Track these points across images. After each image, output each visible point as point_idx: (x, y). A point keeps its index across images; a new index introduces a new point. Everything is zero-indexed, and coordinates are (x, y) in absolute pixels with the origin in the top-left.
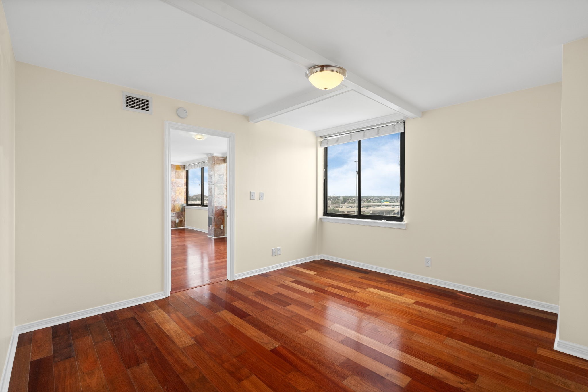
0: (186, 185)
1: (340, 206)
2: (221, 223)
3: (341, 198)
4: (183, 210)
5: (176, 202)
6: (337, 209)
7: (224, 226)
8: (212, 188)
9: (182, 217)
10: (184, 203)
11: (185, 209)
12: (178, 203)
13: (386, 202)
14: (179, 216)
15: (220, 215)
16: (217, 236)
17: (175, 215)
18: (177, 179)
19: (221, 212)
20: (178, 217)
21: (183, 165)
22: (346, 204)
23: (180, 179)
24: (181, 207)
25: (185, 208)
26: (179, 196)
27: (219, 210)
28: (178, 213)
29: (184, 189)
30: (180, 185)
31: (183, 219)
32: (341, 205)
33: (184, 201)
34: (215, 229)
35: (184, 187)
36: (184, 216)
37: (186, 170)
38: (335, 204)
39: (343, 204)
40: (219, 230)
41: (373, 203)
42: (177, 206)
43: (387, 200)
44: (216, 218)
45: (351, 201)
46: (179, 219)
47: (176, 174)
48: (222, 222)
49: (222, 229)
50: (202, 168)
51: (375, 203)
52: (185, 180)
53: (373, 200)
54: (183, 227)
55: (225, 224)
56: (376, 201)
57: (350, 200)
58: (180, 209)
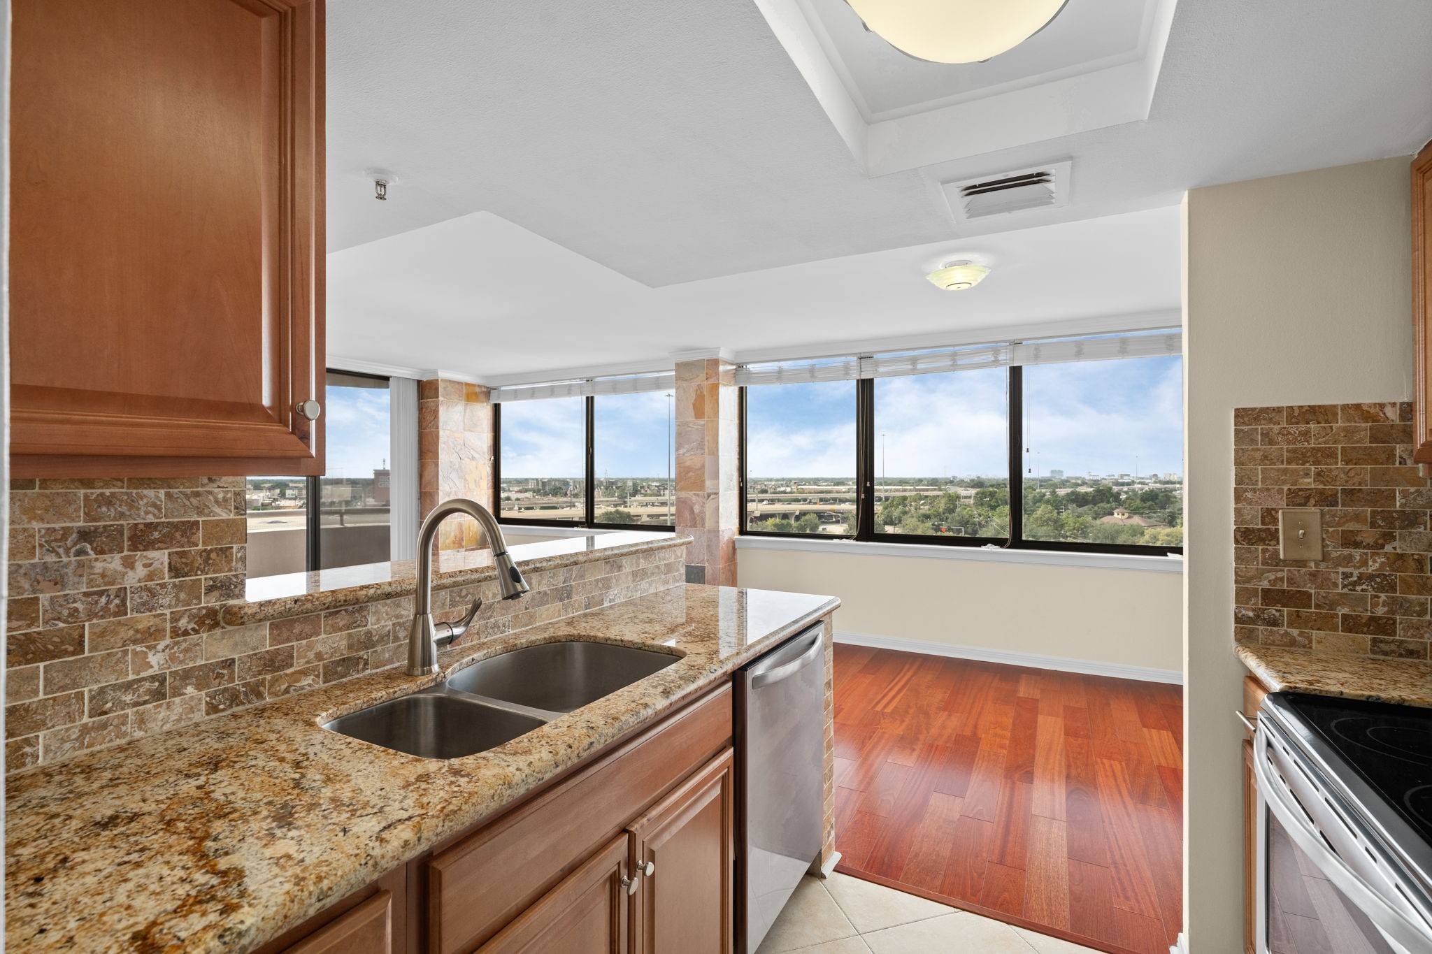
0: (492, 454)
1: (625, 502)
3: (630, 483)
6: (620, 510)
18: (467, 434)
21: (486, 386)
22: (638, 497)
23: (476, 434)
26: (475, 494)
27: (728, 543)
29: (488, 467)
30: (476, 456)
32: (628, 500)
35: (487, 462)
37: (493, 400)
39: (633, 498)
42: (469, 528)
45: (649, 492)
47: (467, 414)
50: (587, 398)
52: (492, 435)
57: (648, 488)
58: (478, 537)
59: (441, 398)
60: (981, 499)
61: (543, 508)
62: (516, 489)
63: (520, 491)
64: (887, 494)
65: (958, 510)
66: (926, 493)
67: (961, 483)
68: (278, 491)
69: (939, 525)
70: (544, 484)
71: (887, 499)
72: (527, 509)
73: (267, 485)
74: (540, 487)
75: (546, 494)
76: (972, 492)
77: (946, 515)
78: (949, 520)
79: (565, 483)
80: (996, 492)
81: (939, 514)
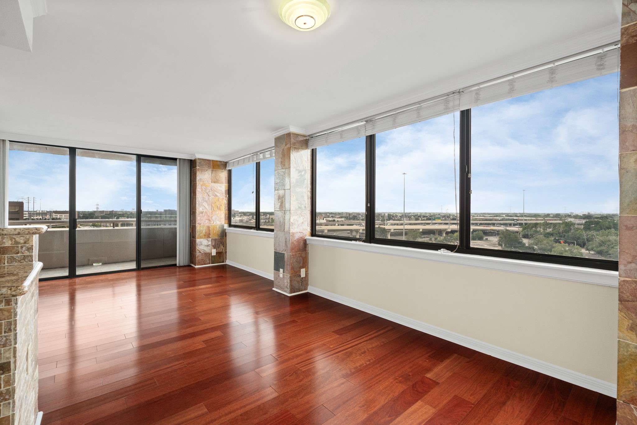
0: (227, 194)
2: (301, 264)
3: (387, 215)
4: (223, 234)
5: (212, 222)
6: (383, 226)
7: (306, 272)
8: (284, 196)
9: (222, 246)
10: (225, 223)
11: (226, 233)
12: (215, 223)
13: (437, 220)
14: (217, 244)
15: (299, 250)
16: (294, 292)
17: (210, 243)
18: (213, 184)
19: (302, 243)
20: (214, 247)
21: (223, 162)
22: (391, 222)
23: (219, 184)
24: (220, 230)
25: (226, 231)
26: (217, 213)
27: (298, 241)
28: (215, 240)
29: (225, 201)
30: (218, 194)
31: (224, 249)
32: (386, 222)
33: (225, 219)
34: (290, 277)
35: (224, 198)
36: (224, 244)
37: (228, 168)
38: (379, 221)
39: (388, 222)
40: (299, 279)
41: (422, 220)
42: (214, 229)
43: (438, 217)
44: (293, 255)
46: (217, 249)
47: (213, 175)
48: (303, 263)
49: (302, 278)
50: (257, 163)
51: (424, 220)
52: (227, 185)
53: (422, 217)
54: (223, 262)
55: (308, 267)
56: (425, 218)
57: (396, 217)
58: (219, 234)
59: (197, 167)
60: (589, 225)
61: (348, 225)
62: (338, 217)
63: (340, 218)
64: (526, 222)
65: (572, 231)
66: (550, 222)
67: (576, 217)
68: (251, 216)
69: (559, 239)
70: (350, 214)
71: (526, 224)
72: (341, 225)
73: (248, 214)
74: (348, 216)
75: (350, 219)
76: (584, 221)
77: (564, 234)
78: (565, 237)
79: (359, 214)
80: (600, 222)
81: (559, 233)
